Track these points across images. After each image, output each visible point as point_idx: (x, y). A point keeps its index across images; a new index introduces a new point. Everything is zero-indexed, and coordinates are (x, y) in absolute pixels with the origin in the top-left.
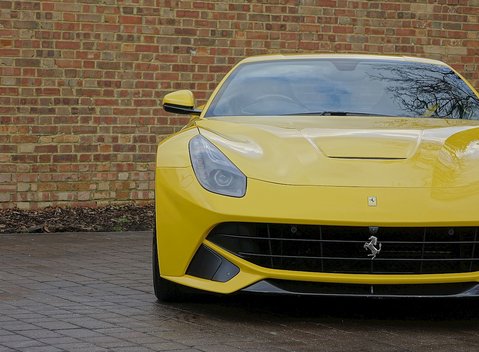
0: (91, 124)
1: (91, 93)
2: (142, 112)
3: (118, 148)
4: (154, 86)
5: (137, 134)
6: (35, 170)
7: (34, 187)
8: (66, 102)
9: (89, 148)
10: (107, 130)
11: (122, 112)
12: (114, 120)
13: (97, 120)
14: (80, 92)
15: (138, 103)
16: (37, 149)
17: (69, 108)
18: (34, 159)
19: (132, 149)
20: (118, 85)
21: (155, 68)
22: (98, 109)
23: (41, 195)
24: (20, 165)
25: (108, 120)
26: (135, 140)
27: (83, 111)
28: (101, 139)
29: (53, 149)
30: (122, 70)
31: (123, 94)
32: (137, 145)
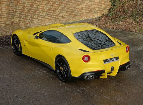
0: (21, 15)
1: (21, 9)
2: (31, 12)
3: (26, 20)
4: (33, 6)
5: (30, 16)
6: (10, 27)
7: (10, 30)
8: (16, 12)
9: (21, 21)
10: (24, 16)
11: (27, 12)
12: (26, 14)
13: (22, 15)
14: (18, 10)
15: (30, 10)
16: (10, 22)
17: (16, 13)
18: (10, 24)
19: (30, 19)
20: (26, 7)
21: (33, 2)
22: (22, 12)
23: (12, 31)
24: (7, 26)
25: (24, 14)
26: (30, 18)
27: (19, 13)
28: (23, 18)
29: (14, 22)
30: (26, 4)
31: (27, 9)
32: (31, 18)
